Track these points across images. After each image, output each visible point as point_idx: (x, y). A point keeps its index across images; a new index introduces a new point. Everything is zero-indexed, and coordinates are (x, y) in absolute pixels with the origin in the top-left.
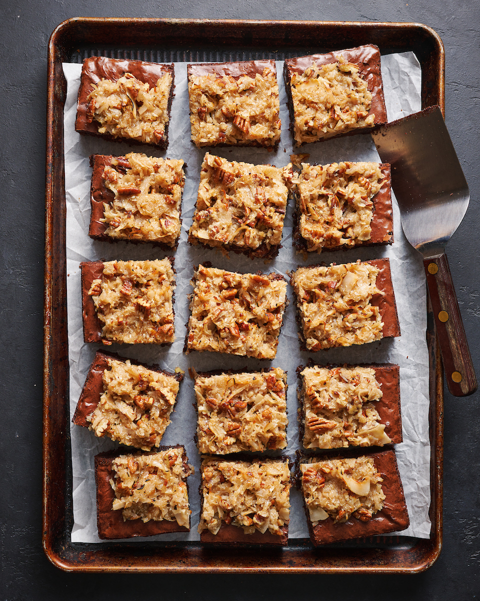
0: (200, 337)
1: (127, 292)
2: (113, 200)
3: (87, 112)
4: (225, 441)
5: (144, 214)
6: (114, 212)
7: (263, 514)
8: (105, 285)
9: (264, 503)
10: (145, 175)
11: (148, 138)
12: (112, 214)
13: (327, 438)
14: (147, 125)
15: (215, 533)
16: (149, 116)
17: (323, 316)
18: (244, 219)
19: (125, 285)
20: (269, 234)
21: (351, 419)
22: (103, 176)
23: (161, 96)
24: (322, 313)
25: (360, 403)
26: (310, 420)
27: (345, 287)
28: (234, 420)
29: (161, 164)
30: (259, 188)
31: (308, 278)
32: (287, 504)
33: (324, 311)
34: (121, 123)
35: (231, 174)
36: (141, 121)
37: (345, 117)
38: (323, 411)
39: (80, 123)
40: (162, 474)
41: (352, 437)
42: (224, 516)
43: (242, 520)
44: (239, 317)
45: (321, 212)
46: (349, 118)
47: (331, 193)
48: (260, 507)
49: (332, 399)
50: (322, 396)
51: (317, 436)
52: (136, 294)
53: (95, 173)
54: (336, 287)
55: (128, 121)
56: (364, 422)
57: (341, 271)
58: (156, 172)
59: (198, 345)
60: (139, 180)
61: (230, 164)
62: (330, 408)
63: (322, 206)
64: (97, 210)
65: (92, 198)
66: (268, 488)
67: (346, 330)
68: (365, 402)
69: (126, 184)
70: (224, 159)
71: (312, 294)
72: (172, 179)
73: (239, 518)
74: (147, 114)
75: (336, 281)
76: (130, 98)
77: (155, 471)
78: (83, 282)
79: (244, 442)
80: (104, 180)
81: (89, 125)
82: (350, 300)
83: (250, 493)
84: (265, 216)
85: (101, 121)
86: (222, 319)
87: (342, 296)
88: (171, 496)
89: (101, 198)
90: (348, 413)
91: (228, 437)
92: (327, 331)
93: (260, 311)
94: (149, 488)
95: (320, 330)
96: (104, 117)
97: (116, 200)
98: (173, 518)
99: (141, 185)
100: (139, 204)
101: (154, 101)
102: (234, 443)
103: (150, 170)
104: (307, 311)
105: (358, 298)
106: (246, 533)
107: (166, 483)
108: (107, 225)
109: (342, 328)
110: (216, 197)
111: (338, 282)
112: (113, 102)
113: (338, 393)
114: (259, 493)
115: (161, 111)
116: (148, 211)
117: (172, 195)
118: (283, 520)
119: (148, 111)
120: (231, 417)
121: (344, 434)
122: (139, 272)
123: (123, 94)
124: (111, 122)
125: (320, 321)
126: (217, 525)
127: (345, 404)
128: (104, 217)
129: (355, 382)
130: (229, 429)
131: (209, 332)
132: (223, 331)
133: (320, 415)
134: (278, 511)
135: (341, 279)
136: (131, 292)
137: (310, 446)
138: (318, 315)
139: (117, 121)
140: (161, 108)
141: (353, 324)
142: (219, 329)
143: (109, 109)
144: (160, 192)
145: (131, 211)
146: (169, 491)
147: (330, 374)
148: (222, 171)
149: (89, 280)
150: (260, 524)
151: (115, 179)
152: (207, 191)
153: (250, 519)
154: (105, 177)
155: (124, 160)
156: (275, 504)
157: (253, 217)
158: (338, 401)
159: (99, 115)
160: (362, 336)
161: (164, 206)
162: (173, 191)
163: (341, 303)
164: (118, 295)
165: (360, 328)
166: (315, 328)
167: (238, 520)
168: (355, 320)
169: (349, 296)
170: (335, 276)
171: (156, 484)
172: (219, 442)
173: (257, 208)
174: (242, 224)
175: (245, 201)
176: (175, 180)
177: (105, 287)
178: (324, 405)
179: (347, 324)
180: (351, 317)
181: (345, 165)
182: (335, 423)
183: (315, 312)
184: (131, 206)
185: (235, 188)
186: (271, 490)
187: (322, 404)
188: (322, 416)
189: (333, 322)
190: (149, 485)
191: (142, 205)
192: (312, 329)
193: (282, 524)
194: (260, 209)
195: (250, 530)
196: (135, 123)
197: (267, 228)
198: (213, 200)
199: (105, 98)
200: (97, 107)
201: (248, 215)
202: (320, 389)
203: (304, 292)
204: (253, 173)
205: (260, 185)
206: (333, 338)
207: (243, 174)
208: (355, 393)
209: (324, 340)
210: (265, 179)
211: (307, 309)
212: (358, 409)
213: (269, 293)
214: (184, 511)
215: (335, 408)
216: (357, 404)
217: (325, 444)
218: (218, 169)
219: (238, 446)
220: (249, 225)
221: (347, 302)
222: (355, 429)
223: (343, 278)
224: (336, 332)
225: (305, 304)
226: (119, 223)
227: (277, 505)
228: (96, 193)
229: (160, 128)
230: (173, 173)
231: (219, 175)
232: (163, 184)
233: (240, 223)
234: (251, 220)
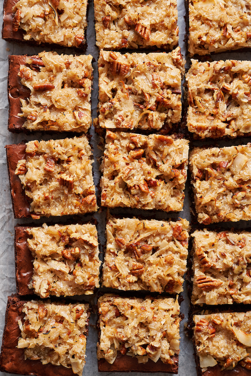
0: (112, 195)
1: (51, 169)
2: (29, 96)
3: (13, 22)
4: (128, 279)
5: (59, 107)
6: (31, 106)
7: (156, 344)
8: (29, 164)
9: (156, 335)
10: (57, 72)
11: (70, 43)
12: (29, 108)
13: (214, 295)
14: (68, 31)
15: (112, 362)
16: (70, 22)
17: (214, 193)
18: (144, 104)
19: (48, 163)
20: (170, 114)
21: (236, 279)
22: (19, 74)
23: (81, 4)
24: (214, 190)
25: (245, 264)
26: (198, 278)
27: (236, 167)
28: (138, 261)
29: (72, 60)
30: (155, 74)
31: (201, 158)
32: (177, 336)
33: (216, 188)
34: (45, 30)
35: (126, 66)
36: (62, 27)
37: (235, 36)
38: (211, 271)
39: (6, 31)
40: (67, 324)
41: (236, 295)
42: (119, 347)
43: (137, 350)
44: (147, 175)
45: (207, 105)
46: (239, 37)
47: (217, 88)
48: (152, 338)
49: (219, 259)
50: (210, 256)
51: (204, 293)
52: (59, 170)
53: (11, 72)
54: (227, 166)
55: (51, 27)
56: (248, 281)
57: (233, 152)
58: (68, 68)
59: (111, 203)
60: (52, 76)
61: (124, 56)
62: (217, 267)
63: (208, 99)
64: (15, 106)
65: (10, 94)
66: (160, 321)
67: (235, 207)
68: (249, 263)
69: (40, 80)
70: (118, 52)
71: (204, 173)
72: (83, 74)
73: (133, 348)
74: (68, 21)
75: (227, 161)
76: (52, 7)
77: (61, 320)
78: (9, 163)
79: (145, 282)
80: (20, 78)
81: (14, 33)
82: (240, 180)
83: (143, 326)
84: (164, 99)
85: (26, 29)
86: (132, 177)
87: (232, 176)
88: (71, 345)
89: (18, 94)
90: (233, 273)
91: (131, 275)
92: (217, 207)
93: (166, 167)
94: (54, 335)
95: (211, 205)
96: (29, 25)
97: (32, 96)
98: (69, 365)
99: (54, 81)
100: (54, 99)
101: (74, 8)
102: (136, 282)
103: (62, 67)
104: (199, 187)
105: (247, 177)
106: (140, 362)
107: (69, 333)
108: (24, 119)
109: (232, 204)
110: (116, 88)
111: (229, 162)
112: (36, 11)
113: (225, 254)
114: (151, 326)
115: (80, 18)
116: (63, 104)
117: (83, 89)
118: (173, 350)
119: (68, 18)
120: (136, 258)
121: (229, 292)
122: (60, 149)
123: (45, 4)
124: (35, 30)
125: (211, 197)
126: (113, 355)
127: (231, 264)
128: (21, 112)
129: (241, 245)
130: (133, 268)
131: (120, 190)
132: (134, 188)
133: (208, 274)
134: (169, 342)
135: (232, 159)
136: (54, 169)
137: (197, 302)
138: (209, 192)
139: (41, 28)
140: (80, 15)
141: (241, 201)
142: (129, 187)
143: (33, 18)
144: (72, 87)
145: (46, 105)
146: (70, 341)
147: (218, 237)
148: (118, 64)
149: (14, 161)
150: (153, 353)
151: (30, 76)
152: (107, 84)
153: (144, 349)
154: (21, 75)
155: (38, 59)
156: (166, 336)
157: (152, 101)
158: (225, 261)
159: (24, 24)
160: (250, 213)
161: (77, 99)
162: (84, 85)
163: (232, 182)
164: (43, 172)
165: (247, 205)
166: (206, 203)
167: (133, 350)
168: (243, 198)
169: (239, 175)
170: (227, 157)
171: (60, 332)
172: (122, 279)
173: (156, 92)
174: (144, 110)
175: (144, 88)
176: (86, 74)
177: (29, 166)
178: (212, 265)
179: (236, 201)
180: (240, 194)
181: (231, 63)
182: (221, 282)
183: (207, 189)
184: (47, 101)
185: (132, 78)
186: (163, 323)
187: (209, 264)
188: (210, 275)
189: (223, 198)
190: (54, 332)
191: (57, 99)
192: (204, 204)
193: (173, 354)
194: (158, 93)
195: (144, 360)
196: (57, 29)
197: (167, 109)
198: (114, 91)
199: (29, 8)
200: (22, 17)
201: (148, 101)
202: (209, 250)
203: (197, 170)
204: (147, 61)
205: (154, 71)
206: (222, 213)
207: (138, 63)
208: (241, 255)
209: (214, 215)
210: (158, 65)
211: (200, 186)
212: (243, 269)
213: (173, 151)
214: (80, 361)
215: (221, 267)
216: (242, 265)
217: (212, 301)
218: (114, 63)
219: (139, 285)
220: (150, 109)
221: (237, 181)
222: (239, 288)
223: (234, 159)
224: (226, 208)
225: (198, 181)
226: (36, 116)
227: (168, 337)
228: (13, 91)
229: (80, 33)
230: (84, 67)
231: (116, 68)
232: (75, 79)
233: (142, 109)
234: (152, 104)
